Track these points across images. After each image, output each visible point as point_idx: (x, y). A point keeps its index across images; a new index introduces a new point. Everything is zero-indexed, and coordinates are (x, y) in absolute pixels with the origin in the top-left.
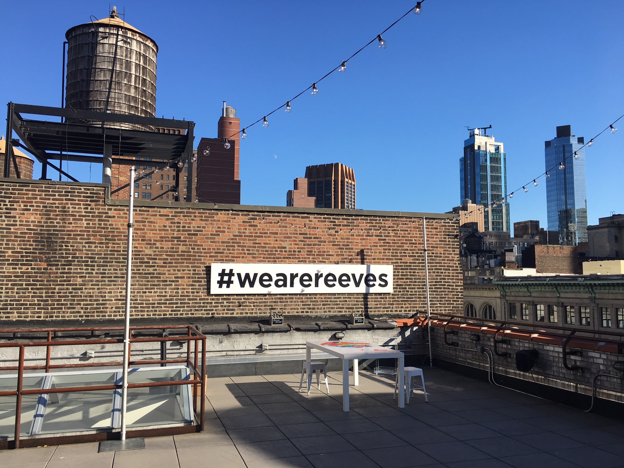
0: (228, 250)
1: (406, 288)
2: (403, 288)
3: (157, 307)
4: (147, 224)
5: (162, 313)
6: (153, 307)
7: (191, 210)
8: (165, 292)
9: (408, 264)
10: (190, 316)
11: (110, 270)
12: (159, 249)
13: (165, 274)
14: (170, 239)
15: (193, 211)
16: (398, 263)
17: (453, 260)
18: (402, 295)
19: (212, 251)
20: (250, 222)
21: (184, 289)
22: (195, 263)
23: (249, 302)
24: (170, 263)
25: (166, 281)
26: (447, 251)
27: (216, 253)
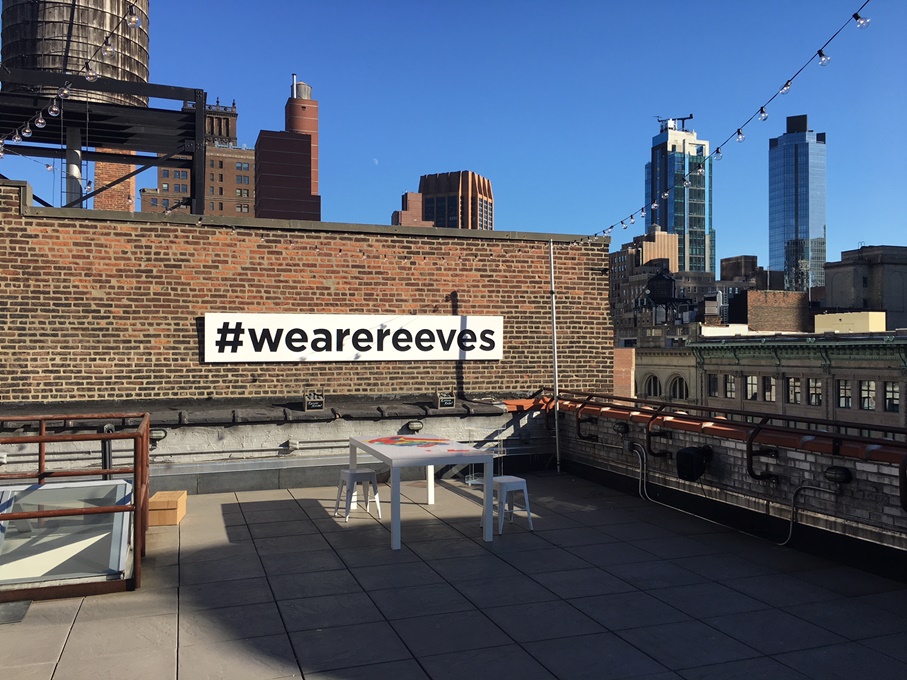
0: (233, 291)
1: (523, 352)
2: (518, 352)
3: (115, 383)
4: (93, 248)
5: (124, 393)
6: (108, 383)
7: (168, 226)
8: (128, 359)
9: (528, 315)
10: (171, 397)
11: (33, 323)
12: (116, 290)
13: (127, 330)
14: (134, 273)
15: (173, 228)
16: (511, 312)
17: (599, 309)
18: (517, 362)
19: (205, 293)
20: (269, 247)
21: (160, 354)
22: (177, 312)
23: (270, 375)
24: (134, 312)
25: (130, 342)
26: (590, 293)
27: (212, 296)
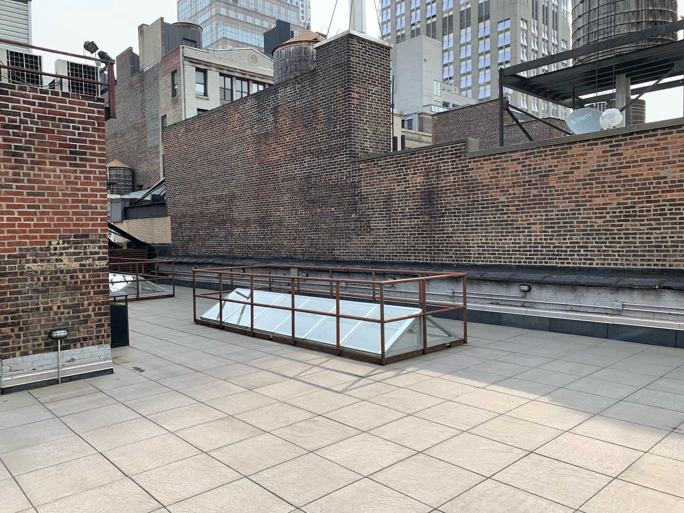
0: (584, 189)
3: (512, 254)
4: (500, 171)
5: (517, 260)
6: (509, 254)
7: (542, 149)
8: (519, 239)
10: (544, 264)
11: (472, 219)
12: (512, 196)
13: (518, 220)
14: (522, 184)
15: (544, 149)
19: (565, 192)
21: (537, 236)
22: (547, 207)
24: (522, 209)
25: (519, 228)
27: (570, 194)
